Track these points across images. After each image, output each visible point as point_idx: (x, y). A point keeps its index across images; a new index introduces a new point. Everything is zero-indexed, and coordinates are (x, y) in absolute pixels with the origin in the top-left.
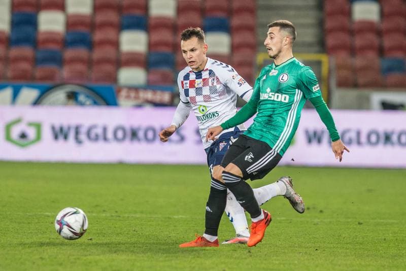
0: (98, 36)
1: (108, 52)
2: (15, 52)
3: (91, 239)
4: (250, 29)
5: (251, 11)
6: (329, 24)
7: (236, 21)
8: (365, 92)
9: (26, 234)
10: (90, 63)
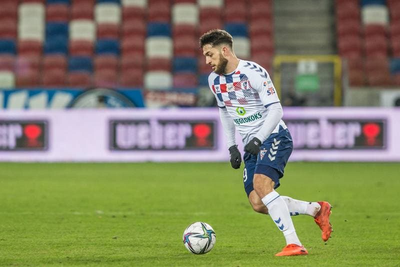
0: (126, 43)
1: (136, 58)
2: (49, 59)
3: (115, 238)
4: (268, 34)
5: (268, 17)
6: (341, 27)
7: (254, 27)
8: (375, 91)
9: (56, 234)
10: (118, 68)
